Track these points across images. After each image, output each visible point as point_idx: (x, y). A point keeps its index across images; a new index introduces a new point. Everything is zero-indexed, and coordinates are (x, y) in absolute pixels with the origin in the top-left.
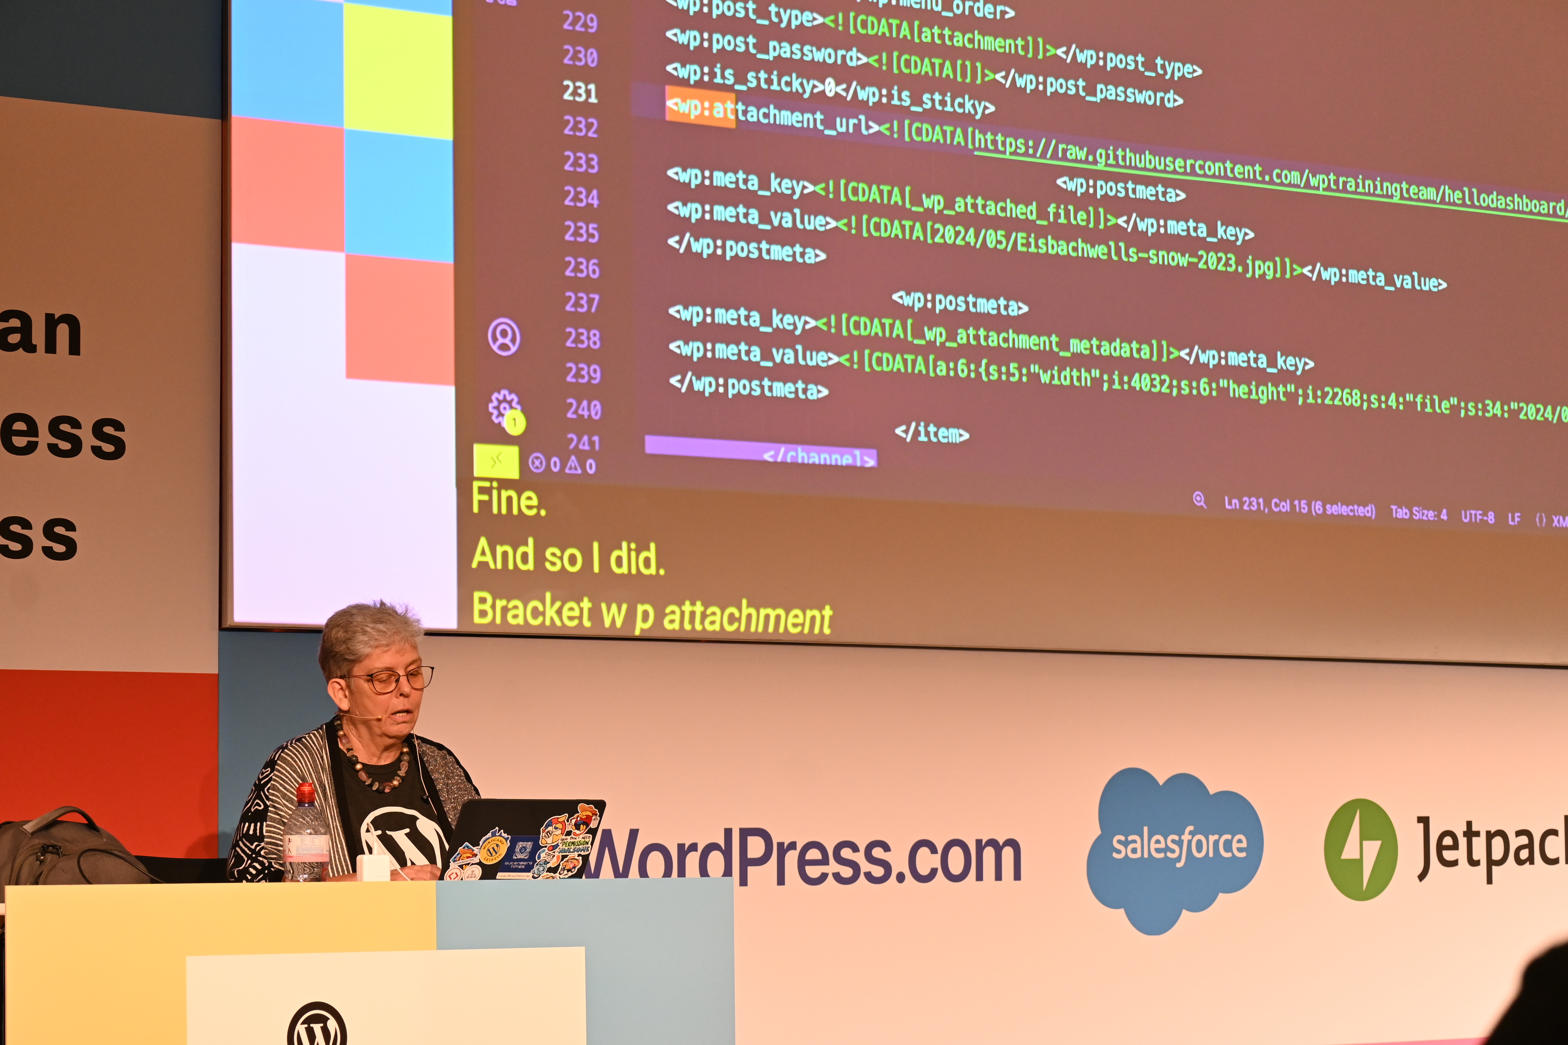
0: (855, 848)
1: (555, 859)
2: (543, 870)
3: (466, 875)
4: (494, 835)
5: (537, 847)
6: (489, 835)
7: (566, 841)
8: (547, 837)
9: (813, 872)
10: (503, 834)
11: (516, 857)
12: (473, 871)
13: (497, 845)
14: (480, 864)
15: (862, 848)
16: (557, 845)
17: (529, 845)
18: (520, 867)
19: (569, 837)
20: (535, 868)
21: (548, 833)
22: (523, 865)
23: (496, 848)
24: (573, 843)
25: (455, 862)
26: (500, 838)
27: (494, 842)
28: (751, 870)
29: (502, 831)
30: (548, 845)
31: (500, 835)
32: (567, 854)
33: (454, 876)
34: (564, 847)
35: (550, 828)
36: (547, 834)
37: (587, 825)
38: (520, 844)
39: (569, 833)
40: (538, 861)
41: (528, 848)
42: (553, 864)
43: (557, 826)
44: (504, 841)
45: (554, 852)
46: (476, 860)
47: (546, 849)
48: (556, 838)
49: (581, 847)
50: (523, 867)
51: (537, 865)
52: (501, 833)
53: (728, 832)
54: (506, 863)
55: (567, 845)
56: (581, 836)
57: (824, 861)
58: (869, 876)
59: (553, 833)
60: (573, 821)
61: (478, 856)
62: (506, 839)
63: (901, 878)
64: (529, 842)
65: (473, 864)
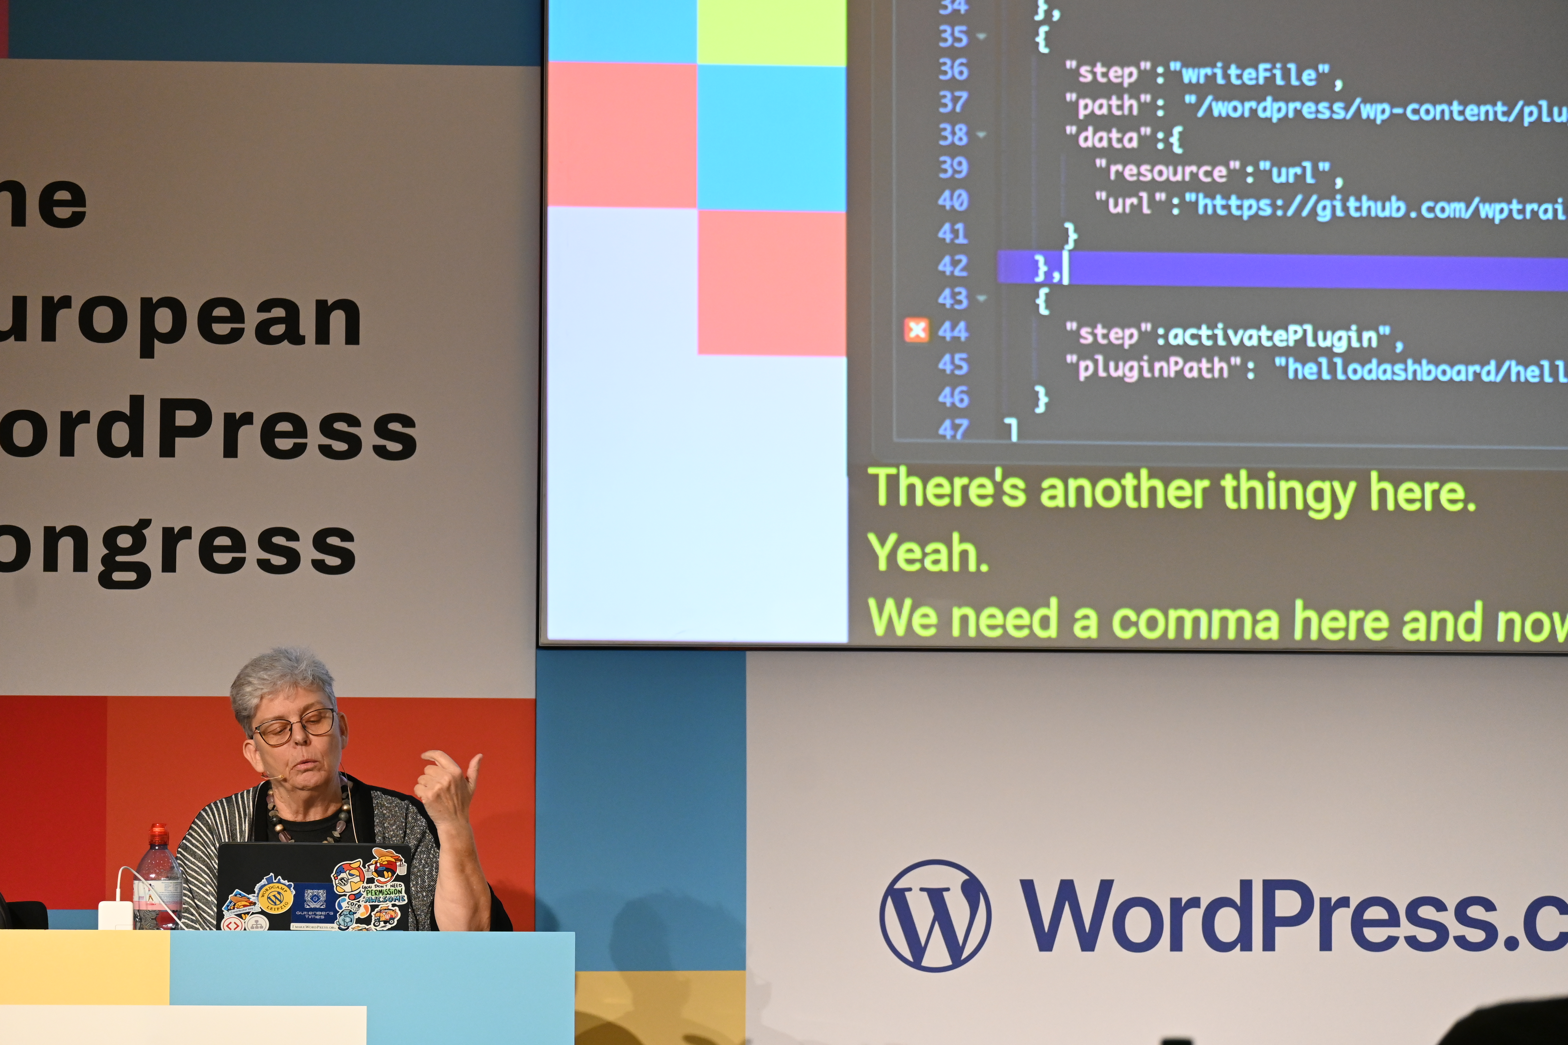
0: (1440, 906)
1: (362, 910)
2: (351, 921)
3: (250, 926)
4: (270, 881)
5: (332, 897)
6: (264, 881)
7: (369, 889)
8: (343, 884)
9: (1374, 935)
10: (282, 881)
11: (309, 906)
12: (257, 921)
13: (279, 893)
14: (263, 913)
15: (1451, 906)
16: (359, 895)
17: (322, 893)
18: (318, 917)
19: (373, 885)
20: (340, 919)
21: (343, 880)
22: (321, 915)
23: (278, 896)
24: (381, 892)
25: (230, 911)
26: (280, 886)
27: (273, 890)
28: (1280, 932)
29: (280, 877)
30: (348, 894)
31: (279, 882)
32: (377, 903)
33: (233, 926)
34: (369, 895)
35: (343, 875)
36: (342, 882)
37: (393, 872)
38: (309, 893)
39: (371, 881)
40: (341, 911)
41: (321, 896)
42: (362, 913)
43: (353, 872)
44: (286, 888)
45: (359, 902)
46: (257, 909)
47: (347, 898)
48: (355, 887)
49: (393, 896)
50: (323, 917)
51: (340, 915)
52: (279, 879)
53: (1246, 886)
54: (298, 913)
55: (373, 894)
56: (389, 884)
57: (1393, 921)
58: (1461, 941)
59: (349, 881)
60: (372, 867)
61: (257, 905)
62: (289, 887)
63: (1512, 944)
64: (321, 890)
65: (253, 913)
